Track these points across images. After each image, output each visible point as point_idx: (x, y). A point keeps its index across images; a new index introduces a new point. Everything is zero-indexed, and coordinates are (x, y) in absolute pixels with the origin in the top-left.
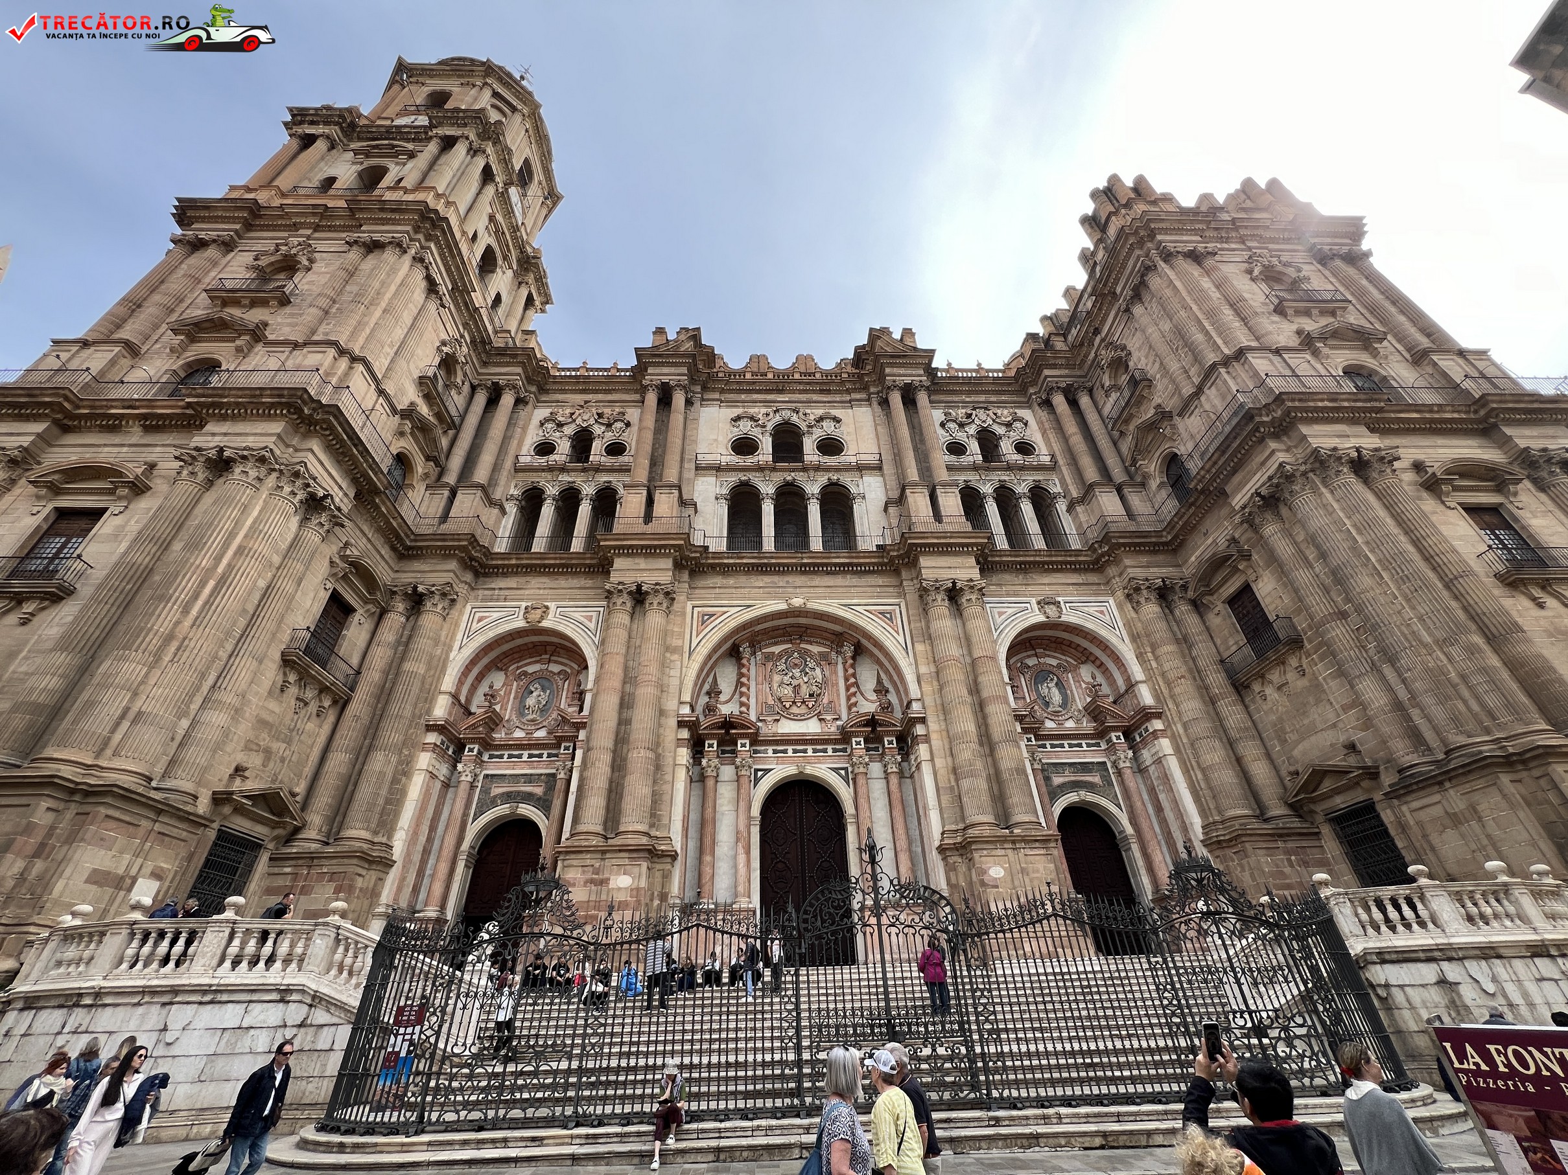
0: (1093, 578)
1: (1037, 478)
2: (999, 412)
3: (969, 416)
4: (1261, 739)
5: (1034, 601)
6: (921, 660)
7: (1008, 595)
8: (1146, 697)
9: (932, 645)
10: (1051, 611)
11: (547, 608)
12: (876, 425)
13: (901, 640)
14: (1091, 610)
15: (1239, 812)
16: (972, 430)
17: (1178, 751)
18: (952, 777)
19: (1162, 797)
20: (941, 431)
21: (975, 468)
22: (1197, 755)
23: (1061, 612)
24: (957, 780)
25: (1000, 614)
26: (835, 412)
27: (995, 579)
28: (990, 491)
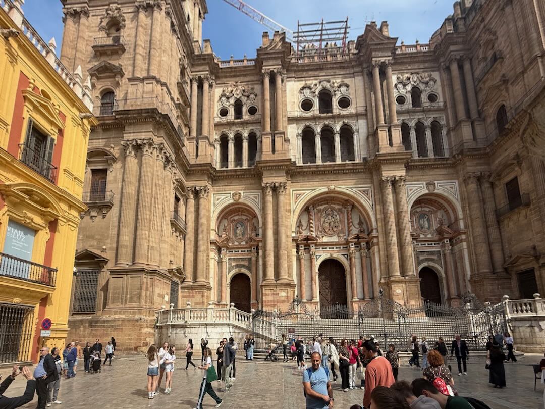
0: (451, 171)
1: (435, 116)
2: (423, 75)
3: (408, 79)
4: (502, 243)
5: (425, 183)
6: (378, 212)
7: (415, 181)
8: (462, 225)
9: (383, 206)
10: (431, 188)
11: (240, 193)
12: (365, 89)
13: (371, 203)
14: (448, 187)
15: (485, 270)
16: (409, 88)
17: (468, 247)
18: (386, 259)
19: (458, 264)
20: (395, 90)
21: (408, 112)
22: (475, 249)
23: (435, 188)
24: (388, 260)
25: (411, 190)
26: (347, 81)
27: (410, 173)
28: (414, 125)
